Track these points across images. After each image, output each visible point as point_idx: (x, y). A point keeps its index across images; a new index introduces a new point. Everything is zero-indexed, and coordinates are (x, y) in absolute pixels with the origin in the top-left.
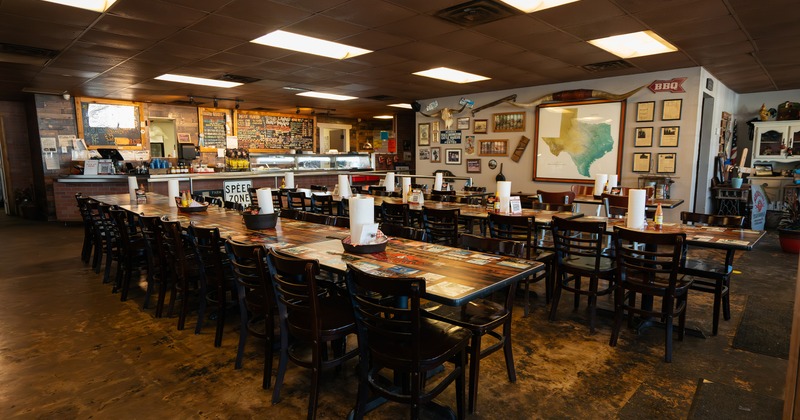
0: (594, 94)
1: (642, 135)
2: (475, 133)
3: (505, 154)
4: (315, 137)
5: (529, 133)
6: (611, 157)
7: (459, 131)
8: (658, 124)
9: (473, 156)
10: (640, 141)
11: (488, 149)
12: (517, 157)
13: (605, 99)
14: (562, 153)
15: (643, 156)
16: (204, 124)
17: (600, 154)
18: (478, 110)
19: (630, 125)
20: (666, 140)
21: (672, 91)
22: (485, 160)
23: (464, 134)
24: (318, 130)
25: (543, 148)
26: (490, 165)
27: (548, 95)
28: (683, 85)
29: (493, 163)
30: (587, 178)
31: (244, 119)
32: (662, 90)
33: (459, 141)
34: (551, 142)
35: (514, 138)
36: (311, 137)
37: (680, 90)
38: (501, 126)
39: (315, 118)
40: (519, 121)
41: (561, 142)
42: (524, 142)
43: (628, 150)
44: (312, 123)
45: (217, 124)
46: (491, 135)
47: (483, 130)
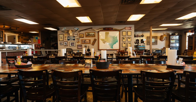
0: (113, 29)
1: (124, 39)
2: (80, 37)
3: (90, 43)
4: (4, 38)
5: (96, 38)
6: (118, 43)
7: (74, 37)
8: (127, 36)
9: (79, 44)
10: (123, 40)
11: (84, 42)
12: (93, 44)
13: (116, 30)
14: (106, 43)
15: (124, 44)
17: (115, 43)
18: (80, 31)
19: (121, 36)
20: (129, 40)
21: (129, 29)
22: (83, 45)
23: (76, 38)
24: (5, 35)
25: (101, 42)
26: (85, 46)
27: (102, 28)
28: (131, 28)
29: (86, 46)
30: (112, 49)
32: (127, 29)
33: (74, 40)
34: (103, 40)
35: (92, 39)
36: (2, 38)
37: (131, 29)
38: (88, 35)
39: (4, 31)
40: (93, 35)
41: (105, 40)
42: (95, 40)
43: (121, 42)
44: (2, 32)
46: (85, 38)
47: (82, 37)
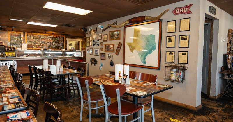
1: (170, 41)
2: (103, 41)
3: (113, 51)
4: (65, 44)
5: (121, 41)
6: (156, 52)
7: (98, 40)
8: (178, 34)
9: (103, 52)
10: (169, 44)
11: (108, 49)
12: (117, 53)
14: (134, 51)
15: (171, 53)
16: (11, 38)
17: (150, 52)
18: (104, 30)
19: (164, 35)
20: (183, 43)
21: (185, 13)
22: (107, 54)
23: (101, 41)
25: (127, 48)
26: (108, 56)
27: (127, 21)
28: (191, 9)
29: (109, 55)
30: (144, 65)
31: (30, 36)
32: (179, 13)
33: (98, 45)
34: (130, 45)
35: (116, 42)
36: (63, 44)
37: (189, 12)
38: (112, 37)
39: (65, 37)
40: (118, 35)
41: (133, 45)
42: (120, 45)
43: (164, 49)
44: (63, 38)
45: (17, 38)
46: (109, 42)
47: (106, 40)
